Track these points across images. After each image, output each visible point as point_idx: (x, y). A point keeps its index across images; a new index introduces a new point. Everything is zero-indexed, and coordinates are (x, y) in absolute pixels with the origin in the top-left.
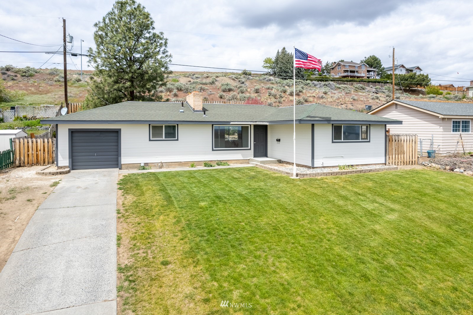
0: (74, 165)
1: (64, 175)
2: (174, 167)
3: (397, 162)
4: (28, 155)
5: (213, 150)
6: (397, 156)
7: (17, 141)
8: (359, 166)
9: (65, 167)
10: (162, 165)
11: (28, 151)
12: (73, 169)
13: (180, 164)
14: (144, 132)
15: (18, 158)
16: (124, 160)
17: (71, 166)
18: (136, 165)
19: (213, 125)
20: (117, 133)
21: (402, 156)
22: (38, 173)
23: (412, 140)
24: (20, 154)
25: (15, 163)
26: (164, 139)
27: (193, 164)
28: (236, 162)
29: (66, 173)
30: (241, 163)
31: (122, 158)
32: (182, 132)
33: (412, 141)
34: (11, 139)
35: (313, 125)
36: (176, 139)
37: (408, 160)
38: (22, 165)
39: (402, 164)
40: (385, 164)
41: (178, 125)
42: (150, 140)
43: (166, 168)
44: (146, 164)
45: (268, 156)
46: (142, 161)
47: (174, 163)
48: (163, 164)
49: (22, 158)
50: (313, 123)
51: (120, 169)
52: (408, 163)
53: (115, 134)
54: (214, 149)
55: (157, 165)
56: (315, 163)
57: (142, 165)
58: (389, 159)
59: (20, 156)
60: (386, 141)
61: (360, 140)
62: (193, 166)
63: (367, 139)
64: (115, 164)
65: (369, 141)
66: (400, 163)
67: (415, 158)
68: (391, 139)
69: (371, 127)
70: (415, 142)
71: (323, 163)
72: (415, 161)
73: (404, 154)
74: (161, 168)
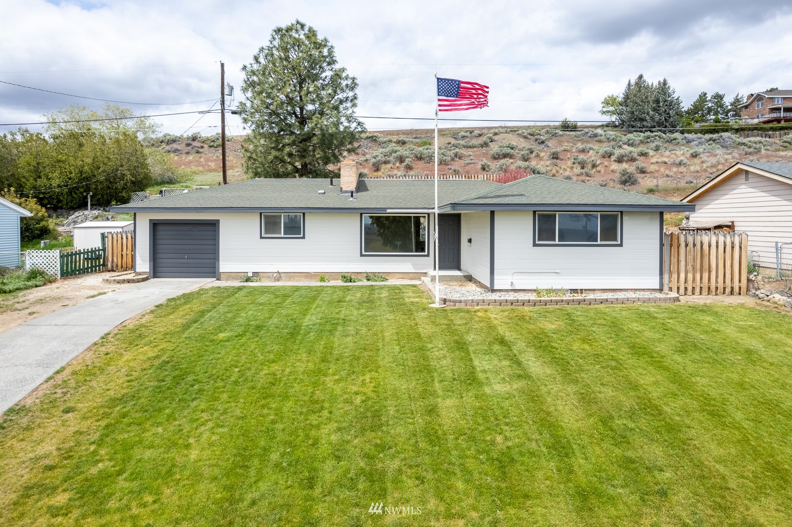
0: (156, 271)
2: (298, 281)
3: (690, 289)
4: (122, 255)
5: (362, 255)
6: (690, 276)
7: (110, 237)
9: (145, 273)
10: (279, 276)
11: (122, 251)
12: (155, 276)
13: (308, 275)
14: (253, 224)
15: (110, 259)
16: (224, 266)
17: (152, 272)
18: (240, 274)
19: (361, 214)
20: (214, 225)
21: (706, 275)
23: (733, 243)
24: (113, 253)
25: (107, 265)
26: (283, 236)
27: (322, 277)
28: (402, 276)
30: (412, 279)
31: (220, 263)
32: (311, 225)
33: (733, 247)
34: (103, 235)
35: (492, 213)
36: (302, 236)
37: (721, 285)
38: (115, 269)
39: (705, 291)
40: (661, 290)
41: (304, 214)
42: (261, 237)
43: (286, 281)
44: (255, 274)
45: (462, 268)
46: (249, 269)
47: (298, 274)
48: (282, 275)
49: (115, 260)
50: (493, 209)
51: (218, 279)
52: (721, 290)
53: (211, 228)
54: (364, 253)
55: (273, 276)
56: (496, 282)
57: (250, 275)
58: (670, 281)
59: (113, 256)
60: (662, 245)
61: (599, 242)
62: (322, 280)
63: (616, 240)
64: (212, 271)
65: (621, 245)
66: (698, 290)
67: (740, 281)
68: (676, 241)
69: (625, 218)
70: (740, 248)
71: (512, 283)
72: (740, 288)
73: (710, 272)
74: (278, 280)
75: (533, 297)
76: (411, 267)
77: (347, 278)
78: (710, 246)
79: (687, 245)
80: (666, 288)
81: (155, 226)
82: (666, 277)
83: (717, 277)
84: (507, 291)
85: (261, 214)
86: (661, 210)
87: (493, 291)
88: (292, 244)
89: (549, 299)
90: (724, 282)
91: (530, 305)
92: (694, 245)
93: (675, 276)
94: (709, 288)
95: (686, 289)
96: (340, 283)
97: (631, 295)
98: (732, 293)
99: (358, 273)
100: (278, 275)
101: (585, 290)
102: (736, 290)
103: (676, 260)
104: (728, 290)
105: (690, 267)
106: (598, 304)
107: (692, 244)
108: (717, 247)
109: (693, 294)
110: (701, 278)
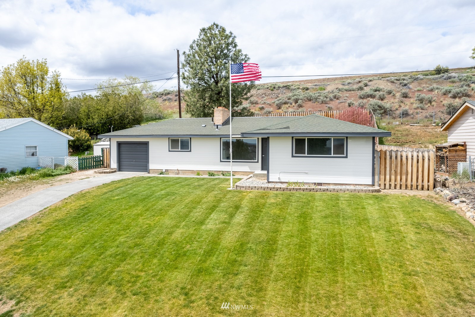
0: (120, 168)
2: (187, 175)
3: (393, 185)
5: (221, 161)
6: (393, 177)
7: (105, 150)
9: (114, 168)
12: (119, 170)
13: (192, 172)
14: (165, 144)
15: (106, 162)
16: (151, 166)
18: (158, 170)
19: (221, 138)
20: (146, 144)
21: (404, 177)
23: (423, 157)
25: (104, 164)
26: (180, 150)
28: (243, 173)
31: (150, 164)
32: (195, 144)
33: (423, 160)
34: (102, 149)
37: (414, 183)
38: (107, 167)
39: (403, 187)
40: (373, 185)
41: (191, 138)
42: (169, 151)
43: (181, 174)
44: (167, 170)
46: (164, 168)
47: (187, 171)
48: (180, 171)
49: (108, 162)
50: (267, 135)
51: (149, 173)
52: (414, 187)
53: (145, 146)
55: (175, 171)
56: (270, 177)
57: (164, 171)
58: (380, 180)
59: (107, 160)
60: (374, 158)
61: (332, 155)
62: (198, 174)
64: (146, 169)
65: (346, 157)
66: (398, 186)
67: (428, 181)
68: (384, 155)
69: (349, 141)
70: (429, 159)
71: (279, 178)
72: (428, 186)
73: (407, 175)
74: (178, 174)
76: (248, 168)
77: (211, 174)
78: (407, 159)
79: (391, 158)
80: (376, 184)
81: (119, 144)
82: (376, 177)
83: (412, 178)
84: (277, 182)
85: (169, 138)
86: (374, 136)
87: (268, 182)
88: (184, 155)
89: (299, 187)
90: (417, 181)
92: (396, 157)
93: (382, 177)
94: (406, 185)
95: (390, 185)
96: (207, 176)
98: (422, 189)
99: (219, 171)
100: (178, 171)
101: (324, 184)
102: (426, 187)
103: (383, 167)
104: (420, 187)
105: (393, 172)
107: (394, 157)
108: (412, 159)
109: (395, 188)
110: (401, 180)
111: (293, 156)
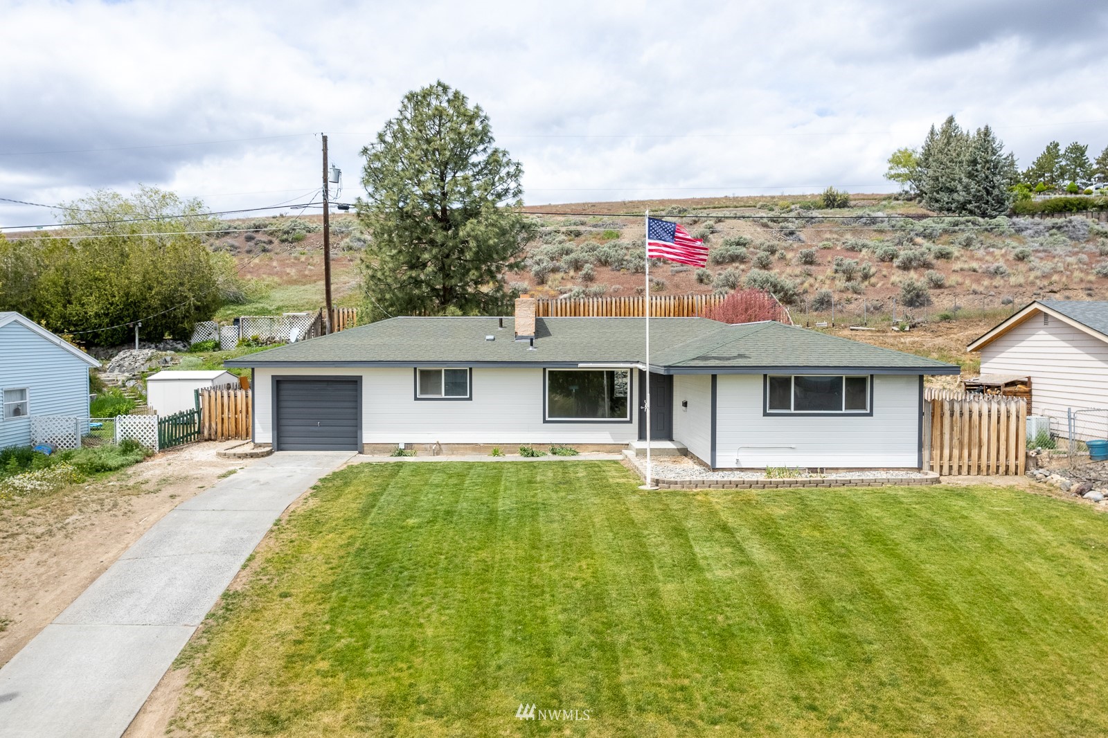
0: (280, 443)
1: (257, 459)
2: (463, 454)
3: (955, 468)
4: (223, 419)
5: (545, 421)
6: (956, 452)
7: (206, 394)
8: (840, 471)
9: (265, 445)
10: (438, 448)
11: (222, 413)
12: (279, 449)
13: (476, 447)
14: (405, 382)
15: (207, 424)
16: (369, 436)
17: (276, 444)
18: (389, 446)
19: (544, 369)
20: (356, 382)
21: (975, 452)
22: (219, 454)
23: (1008, 412)
24: (210, 417)
25: (203, 433)
26: (443, 396)
27: (496, 449)
28: (596, 448)
29: (262, 456)
30: (609, 452)
31: (363, 432)
32: (480, 382)
33: (1008, 417)
34: (197, 391)
35: (714, 377)
36: (468, 396)
37: (993, 462)
38: (213, 437)
39: (974, 470)
40: (920, 469)
41: (471, 369)
42: (416, 399)
43: (447, 454)
44: (409, 446)
45: (674, 438)
46: (401, 439)
47: (463, 446)
48: (442, 446)
49: (213, 425)
50: (714, 372)
51: (360, 453)
52: (992, 468)
53: (351, 386)
54: (547, 419)
55: (431, 448)
56: (718, 459)
57: (402, 447)
58: (931, 458)
59: (210, 421)
60: (921, 414)
61: (844, 411)
62: (496, 453)
63: (864, 408)
64: (352, 440)
65: (871, 414)
66: (965, 469)
67: (1017, 458)
68: (939, 410)
69: (876, 382)
70: (1018, 417)
71: (737, 460)
72: (1017, 466)
73: (980, 447)
74: (438, 454)
75: (762, 477)
76: (609, 436)
77: (527, 451)
78: (980, 415)
79: (952, 415)
80: (926, 466)
81: (280, 382)
82: (926, 454)
83: (989, 453)
84: (731, 469)
85: (415, 369)
86: (921, 373)
87: (715, 469)
88: (456, 408)
89: (781, 480)
90: (998, 459)
91: (759, 488)
92: (962, 414)
93: (937, 453)
94: (979, 467)
95: (951, 467)
96: (518, 457)
97: (882, 475)
98: (1007, 473)
99: (540, 444)
101: (827, 469)
102: (1012, 468)
103: (939, 433)
104: (1002, 469)
105: (956, 442)
106: (839, 486)
107: (958, 412)
108: (989, 416)
109: (960, 473)
110: (970, 455)
111: (765, 414)
